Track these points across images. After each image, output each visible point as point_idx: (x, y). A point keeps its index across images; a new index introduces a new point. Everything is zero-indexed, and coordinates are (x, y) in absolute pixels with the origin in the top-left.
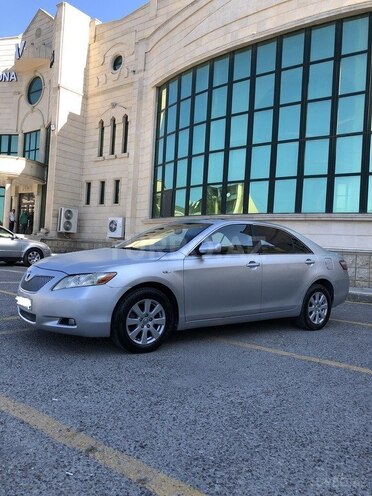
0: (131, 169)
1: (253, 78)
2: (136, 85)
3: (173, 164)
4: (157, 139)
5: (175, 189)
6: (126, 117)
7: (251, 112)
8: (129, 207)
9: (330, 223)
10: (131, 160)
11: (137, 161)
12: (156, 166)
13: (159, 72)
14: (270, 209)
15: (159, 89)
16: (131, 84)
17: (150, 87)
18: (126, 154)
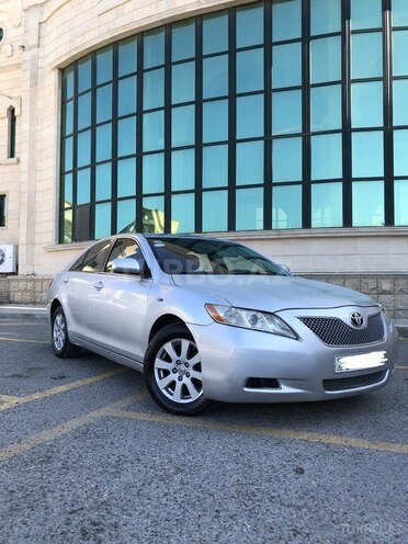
0: (24, 178)
1: (199, 59)
2: (27, 66)
3: (89, 170)
4: (63, 138)
5: (93, 203)
6: (12, 111)
7: (199, 103)
8: (23, 229)
9: (308, 241)
10: (24, 166)
11: (33, 168)
12: (62, 174)
13: (62, 47)
14: (232, 226)
15: (62, 71)
16: (19, 66)
17: (49, 69)
18: (14, 160)
